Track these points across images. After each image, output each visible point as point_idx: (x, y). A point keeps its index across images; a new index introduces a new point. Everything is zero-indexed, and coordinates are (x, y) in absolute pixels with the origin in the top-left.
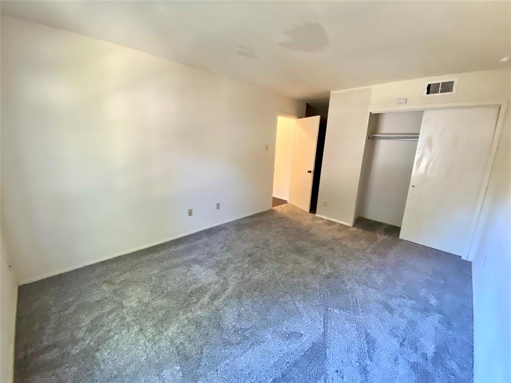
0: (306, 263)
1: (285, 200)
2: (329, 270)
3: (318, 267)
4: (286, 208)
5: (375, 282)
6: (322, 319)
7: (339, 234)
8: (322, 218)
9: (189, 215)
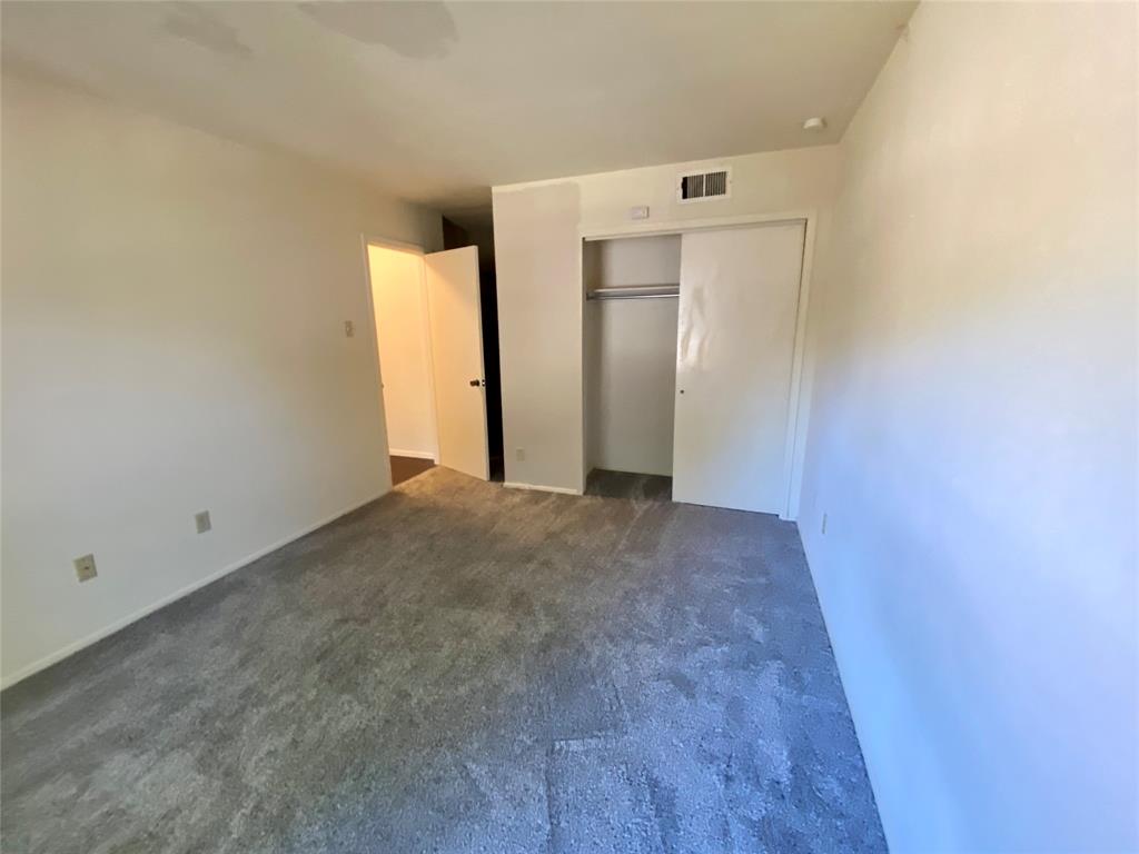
0: (489, 624)
1: (430, 458)
2: (545, 628)
3: (519, 626)
4: (431, 480)
5: (647, 624)
6: (542, 790)
7: (558, 520)
8: (518, 490)
9: (84, 578)
